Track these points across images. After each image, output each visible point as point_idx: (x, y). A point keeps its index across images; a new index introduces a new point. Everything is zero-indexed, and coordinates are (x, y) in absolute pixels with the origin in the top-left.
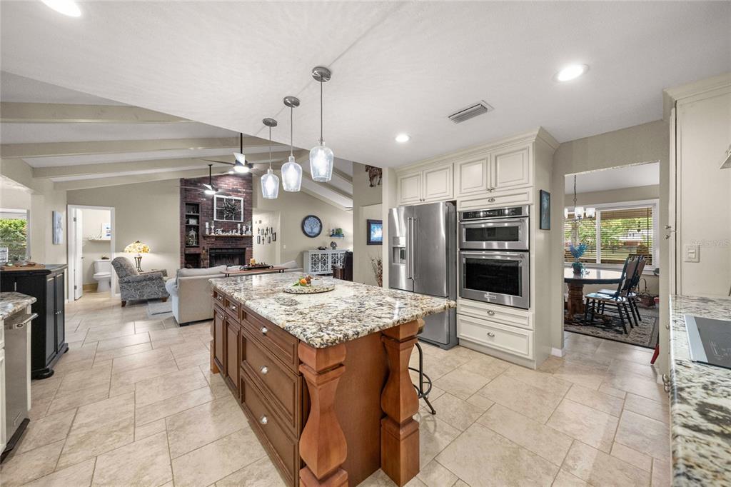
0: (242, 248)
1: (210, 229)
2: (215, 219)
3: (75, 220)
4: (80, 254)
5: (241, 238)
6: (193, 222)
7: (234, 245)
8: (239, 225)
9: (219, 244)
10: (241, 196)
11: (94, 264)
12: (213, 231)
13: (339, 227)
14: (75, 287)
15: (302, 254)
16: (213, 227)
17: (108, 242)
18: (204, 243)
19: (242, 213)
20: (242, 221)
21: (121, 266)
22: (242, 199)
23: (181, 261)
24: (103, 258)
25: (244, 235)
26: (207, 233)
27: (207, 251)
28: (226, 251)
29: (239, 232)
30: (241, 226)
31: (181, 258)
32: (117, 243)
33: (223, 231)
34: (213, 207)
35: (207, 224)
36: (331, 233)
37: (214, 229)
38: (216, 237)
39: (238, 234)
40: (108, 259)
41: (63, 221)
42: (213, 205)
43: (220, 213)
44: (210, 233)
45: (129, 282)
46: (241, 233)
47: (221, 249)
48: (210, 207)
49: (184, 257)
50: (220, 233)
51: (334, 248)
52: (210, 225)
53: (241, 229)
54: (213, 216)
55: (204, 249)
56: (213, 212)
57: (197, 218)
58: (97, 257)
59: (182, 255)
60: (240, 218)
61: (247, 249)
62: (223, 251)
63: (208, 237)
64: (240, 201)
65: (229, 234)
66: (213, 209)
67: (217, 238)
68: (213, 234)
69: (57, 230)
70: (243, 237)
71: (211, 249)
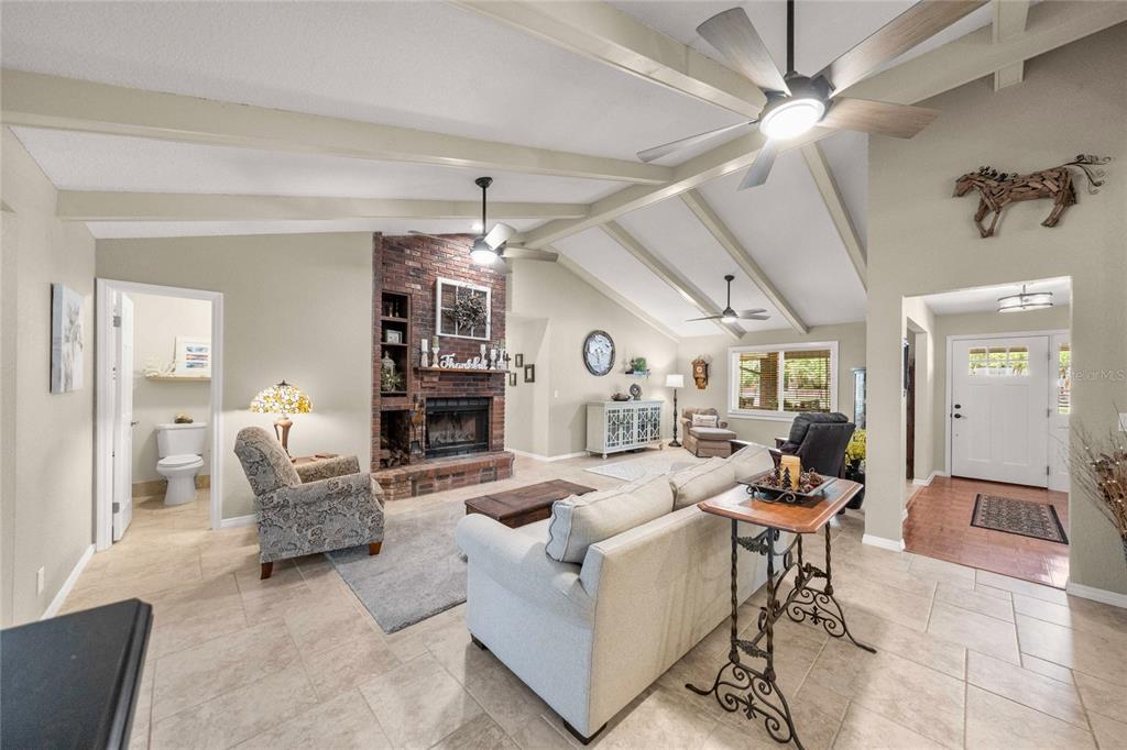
0: (485, 398)
1: (431, 355)
2: (439, 332)
3: (117, 322)
4: (127, 414)
5: (487, 376)
6: (393, 337)
7: (472, 391)
8: (483, 347)
9: (446, 389)
10: (484, 284)
11: (156, 434)
12: (436, 359)
13: (640, 356)
14: (116, 507)
15: (585, 410)
16: (436, 350)
17: (204, 383)
18: (416, 388)
19: (489, 320)
20: (488, 338)
21: (264, 458)
22: (488, 290)
23: (374, 429)
24: (180, 421)
25: (492, 368)
26: (425, 363)
27: (421, 406)
28: (455, 404)
29: (485, 362)
30: (488, 350)
31: (374, 423)
32: (227, 388)
33: (455, 360)
34: (434, 306)
35: (425, 343)
36: (629, 367)
37: (440, 354)
38: (443, 372)
39: (483, 366)
40: (190, 422)
41: (84, 321)
42: (434, 300)
43: (450, 319)
44: (431, 364)
45: (285, 505)
46: (489, 366)
47: (447, 399)
48: (428, 305)
49: (379, 420)
50: (450, 364)
51: (637, 397)
52: (431, 345)
53: (487, 356)
54: (434, 326)
55: (415, 400)
56: (434, 316)
57: (401, 328)
58: (163, 418)
59: (374, 416)
60: (484, 331)
61: (496, 399)
62: (451, 404)
63: (428, 372)
64: (485, 293)
65: (467, 366)
66: (434, 310)
67: (445, 375)
68: (435, 366)
69: (65, 348)
70: (489, 374)
71: (428, 399)
